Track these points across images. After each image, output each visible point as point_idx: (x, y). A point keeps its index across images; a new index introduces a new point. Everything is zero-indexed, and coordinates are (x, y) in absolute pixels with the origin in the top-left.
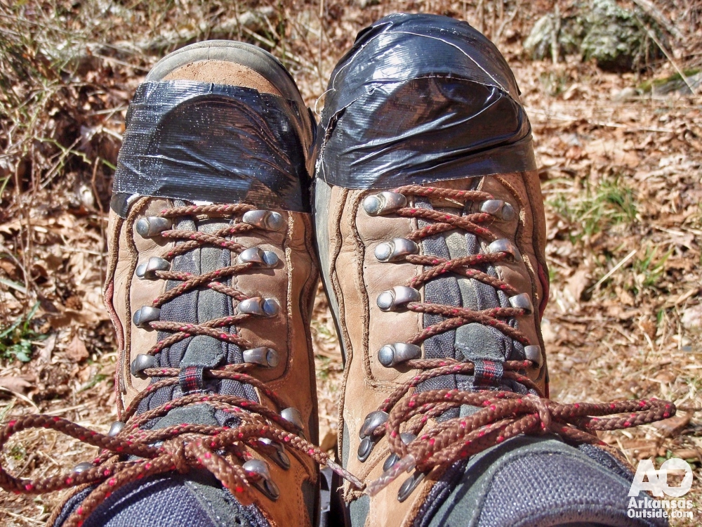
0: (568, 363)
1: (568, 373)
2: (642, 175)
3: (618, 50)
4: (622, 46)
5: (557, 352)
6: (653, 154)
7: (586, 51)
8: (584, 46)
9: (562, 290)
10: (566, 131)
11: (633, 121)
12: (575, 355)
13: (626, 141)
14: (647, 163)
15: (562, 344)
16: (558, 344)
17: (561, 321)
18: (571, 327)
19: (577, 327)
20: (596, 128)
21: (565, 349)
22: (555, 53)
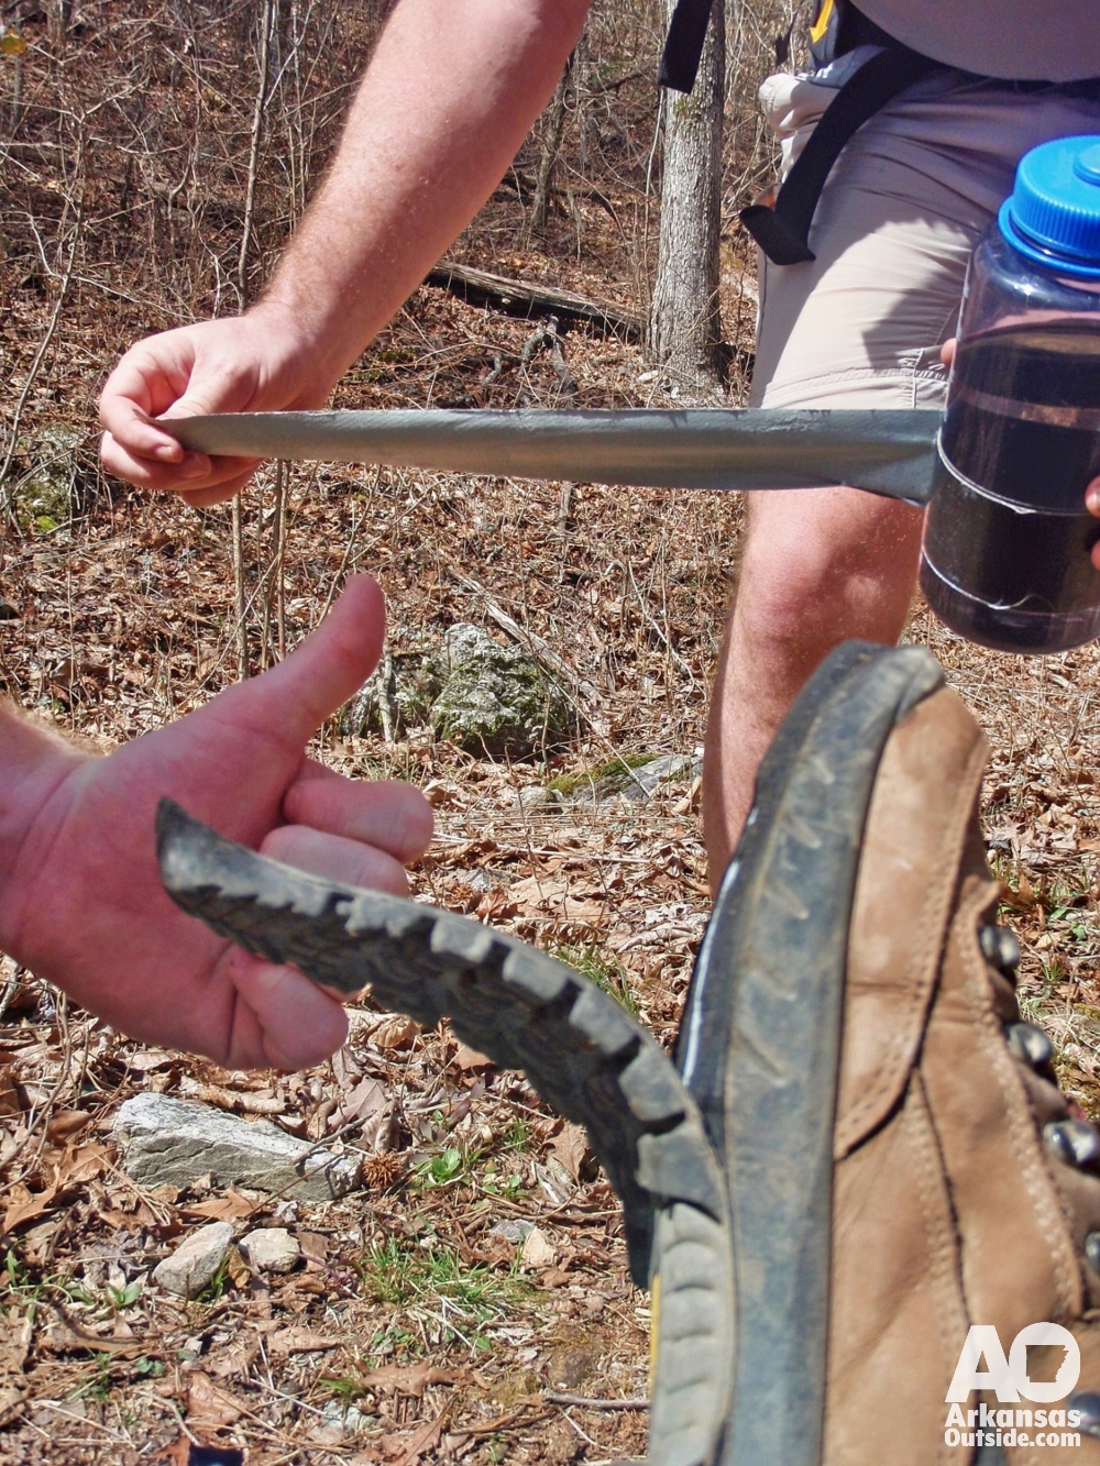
0: (594, 1301)
1: (599, 1322)
2: (618, 940)
3: (499, 718)
4: (506, 712)
5: (566, 1284)
6: (626, 904)
7: (443, 718)
8: (438, 709)
9: (543, 1162)
10: (458, 864)
11: (575, 844)
12: (599, 1285)
13: (572, 881)
14: (622, 919)
15: (572, 1267)
16: (563, 1267)
17: (556, 1221)
18: (580, 1232)
19: (589, 1231)
20: (513, 858)
21: (578, 1277)
22: (386, 720)
